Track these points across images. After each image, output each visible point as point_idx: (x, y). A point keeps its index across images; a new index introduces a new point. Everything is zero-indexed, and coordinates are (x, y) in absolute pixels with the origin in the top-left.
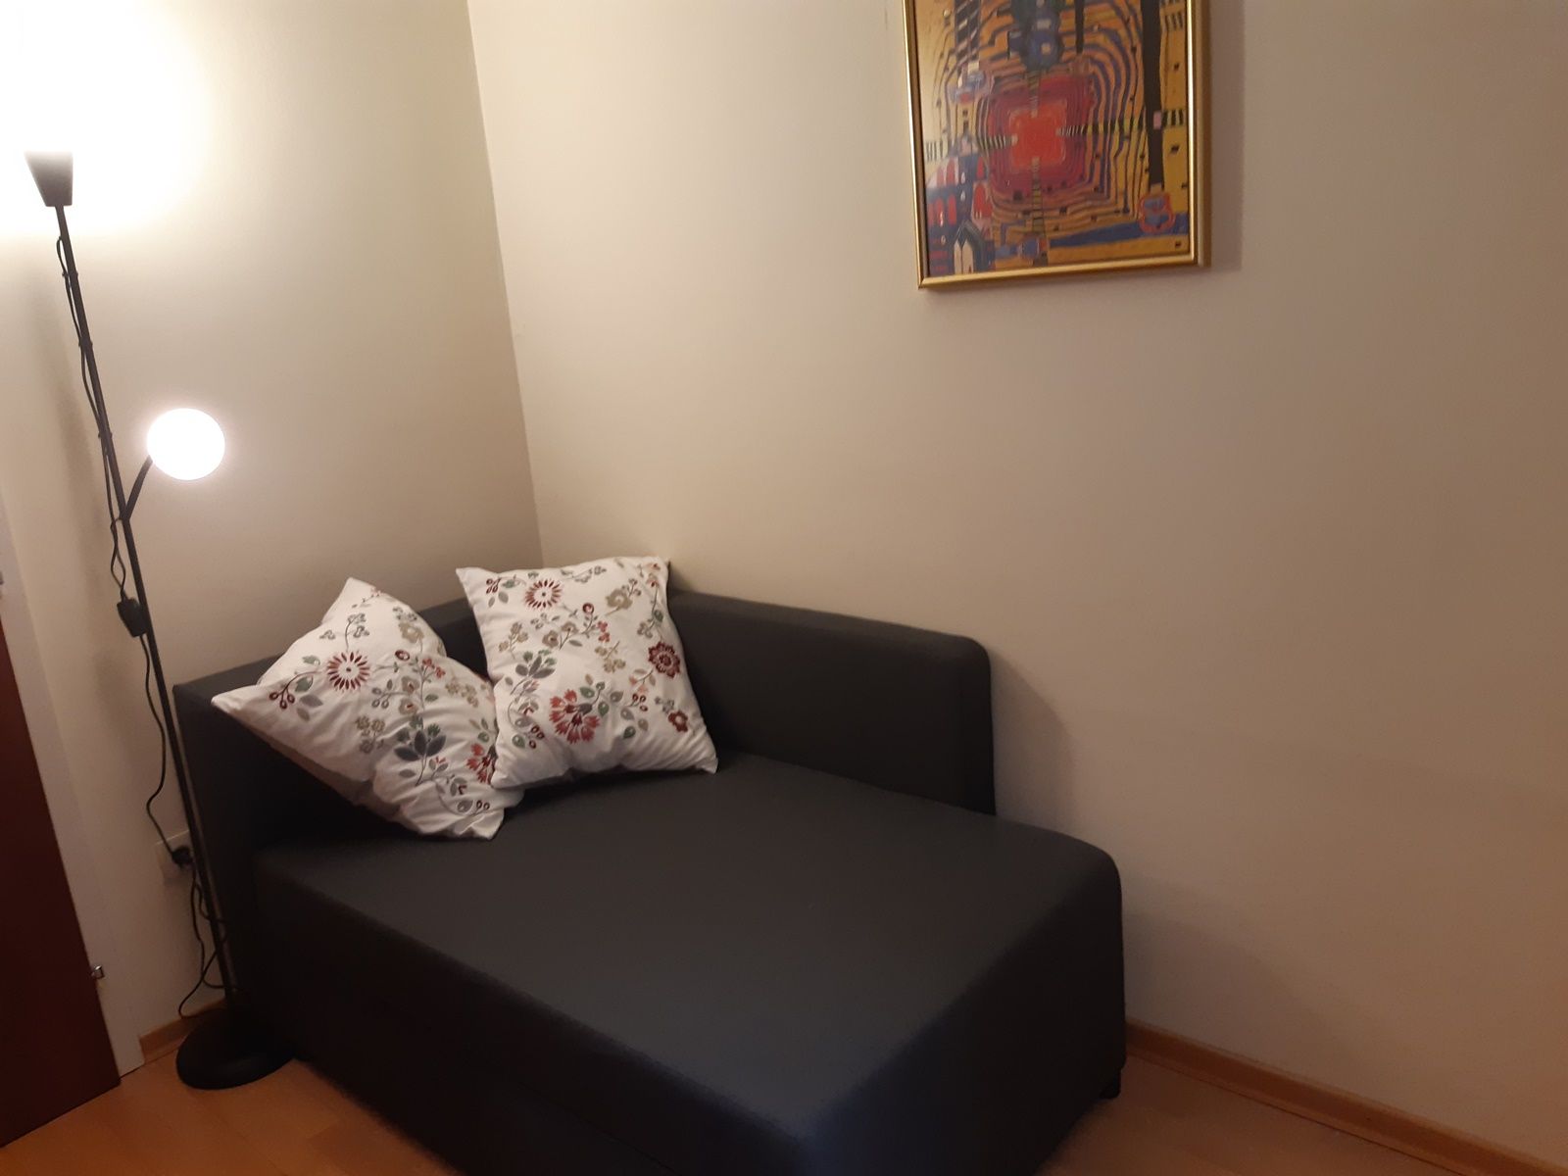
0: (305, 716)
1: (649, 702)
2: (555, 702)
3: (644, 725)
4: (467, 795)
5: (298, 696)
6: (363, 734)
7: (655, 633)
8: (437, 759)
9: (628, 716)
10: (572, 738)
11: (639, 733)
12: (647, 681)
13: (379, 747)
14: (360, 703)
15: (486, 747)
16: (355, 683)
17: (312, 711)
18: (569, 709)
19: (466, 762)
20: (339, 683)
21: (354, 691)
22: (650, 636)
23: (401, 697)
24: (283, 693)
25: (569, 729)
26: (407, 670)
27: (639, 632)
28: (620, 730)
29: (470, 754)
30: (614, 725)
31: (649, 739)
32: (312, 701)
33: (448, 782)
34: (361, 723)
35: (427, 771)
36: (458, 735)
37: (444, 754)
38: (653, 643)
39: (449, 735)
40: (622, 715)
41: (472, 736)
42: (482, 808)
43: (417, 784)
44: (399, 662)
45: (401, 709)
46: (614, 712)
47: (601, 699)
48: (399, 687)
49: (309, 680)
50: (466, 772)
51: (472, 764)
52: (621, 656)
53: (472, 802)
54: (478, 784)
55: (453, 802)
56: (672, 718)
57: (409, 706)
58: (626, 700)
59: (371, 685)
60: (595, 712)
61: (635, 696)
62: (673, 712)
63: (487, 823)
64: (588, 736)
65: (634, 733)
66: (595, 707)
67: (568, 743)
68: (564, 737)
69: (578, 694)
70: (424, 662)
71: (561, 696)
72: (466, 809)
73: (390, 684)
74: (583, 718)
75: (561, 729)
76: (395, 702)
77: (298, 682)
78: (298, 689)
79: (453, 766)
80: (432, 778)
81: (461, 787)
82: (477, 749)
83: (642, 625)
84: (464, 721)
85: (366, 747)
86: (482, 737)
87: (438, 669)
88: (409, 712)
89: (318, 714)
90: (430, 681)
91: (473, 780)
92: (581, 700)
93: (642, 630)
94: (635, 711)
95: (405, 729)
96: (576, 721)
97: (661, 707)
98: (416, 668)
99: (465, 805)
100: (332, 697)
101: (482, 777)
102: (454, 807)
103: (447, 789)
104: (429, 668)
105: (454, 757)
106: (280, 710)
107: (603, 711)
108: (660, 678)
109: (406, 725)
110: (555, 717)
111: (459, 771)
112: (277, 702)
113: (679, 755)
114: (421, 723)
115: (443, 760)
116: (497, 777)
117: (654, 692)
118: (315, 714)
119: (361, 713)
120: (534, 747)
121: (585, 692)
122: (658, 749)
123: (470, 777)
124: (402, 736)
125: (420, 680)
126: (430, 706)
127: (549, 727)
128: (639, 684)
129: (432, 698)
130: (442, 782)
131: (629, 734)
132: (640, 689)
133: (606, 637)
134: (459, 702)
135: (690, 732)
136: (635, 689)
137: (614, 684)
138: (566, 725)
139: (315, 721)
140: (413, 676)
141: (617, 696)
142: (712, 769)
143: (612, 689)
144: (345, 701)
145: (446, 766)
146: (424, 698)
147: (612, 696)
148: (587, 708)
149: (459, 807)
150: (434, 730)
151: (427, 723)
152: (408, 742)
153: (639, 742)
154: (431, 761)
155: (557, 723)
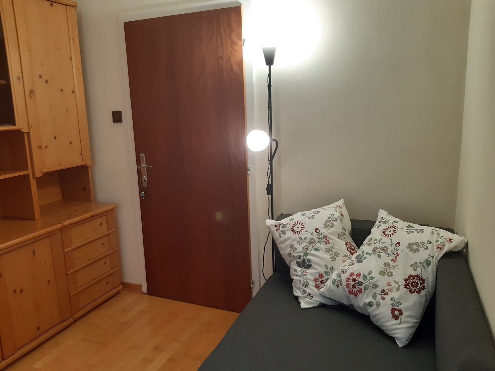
0: (280, 236)
1: (387, 298)
2: (352, 274)
3: (378, 305)
4: (307, 289)
5: (281, 229)
6: (290, 250)
7: (419, 270)
8: (306, 271)
9: (374, 297)
10: (350, 292)
11: (374, 307)
12: (395, 288)
13: (292, 257)
14: (294, 240)
15: (326, 277)
16: (297, 233)
17: (282, 235)
18: (354, 280)
19: (314, 278)
20: (293, 230)
21: (295, 235)
22: (415, 270)
23: (307, 244)
24: (278, 226)
25: (350, 288)
26: (315, 236)
27: (411, 266)
28: (367, 301)
29: (317, 276)
30: (366, 298)
31: (377, 312)
32: (284, 232)
33: (303, 281)
34: (292, 246)
35: (300, 273)
36: (316, 267)
37: (308, 271)
38: (414, 273)
39: (314, 265)
40: (372, 295)
41: (322, 270)
42: (309, 297)
43: (297, 276)
44: (314, 232)
45: (303, 248)
46: (370, 292)
47: (368, 283)
48: (308, 241)
49: (286, 225)
50: (312, 281)
51: (316, 280)
52: (394, 272)
53: (307, 292)
54: (314, 288)
55: (302, 289)
56: (393, 311)
57: (306, 248)
58: (378, 290)
59: (300, 235)
60: (362, 287)
61: (383, 291)
62: (397, 308)
63: (307, 303)
64: (356, 295)
65: (372, 306)
66: (364, 285)
67: (348, 293)
68: (347, 290)
69: (362, 276)
70: (323, 236)
71: (355, 273)
72: (303, 294)
73: (305, 238)
74: (357, 286)
75: (347, 286)
76: (303, 245)
77: (283, 225)
78: (282, 227)
79: (308, 276)
80: (300, 276)
81: (306, 285)
82: (321, 276)
83: (416, 263)
84: (323, 264)
85: (290, 255)
86: (327, 273)
87: (328, 241)
88: (305, 250)
89: (284, 237)
90: (321, 244)
91: (312, 285)
92: (361, 279)
93: (414, 266)
94: (379, 297)
95: (301, 255)
96: (354, 286)
97: (391, 302)
98: (319, 237)
99: (304, 292)
100: (289, 234)
101: (317, 287)
102: (302, 291)
103: (302, 283)
104: (324, 239)
105: (311, 274)
106: (276, 231)
107: (366, 289)
108: (403, 290)
109: (302, 254)
110: (348, 280)
111: (310, 279)
112: (276, 228)
113: (387, 328)
114: (307, 256)
115: (307, 273)
116: (322, 290)
117: (395, 294)
118: (283, 237)
119: (293, 243)
120: (338, 287)
121: (365, 277)
122: (380, 319)
123: (312, 284)
124: (300, 257)
125: (317, 242)
126: (313, 252)
127: (344, 283)
128: (391, 287)
129: (317, 250)
130: (302, 280)
131: (370, 304)
132: (388, 290)
133: (394, 260)
134: (327, 256)
135: (399, 321)
136: (386, 288)
137: (378, 280)
138: (350, 285)
139: (282, 239)
140: (316, 239)
141: (375, 286)
142: (400, 345)
143: (375, 282)
144: (291, 237)
145: (306, 275)
146: (313, 248)
147: (374, 285)
148: (360, 283)
149: (303, 291)
150: (309, 260)
151: (309, 257)
152: (300, 260)
153: (372, 311)
154: (304, 270)
155: (347, 283)
